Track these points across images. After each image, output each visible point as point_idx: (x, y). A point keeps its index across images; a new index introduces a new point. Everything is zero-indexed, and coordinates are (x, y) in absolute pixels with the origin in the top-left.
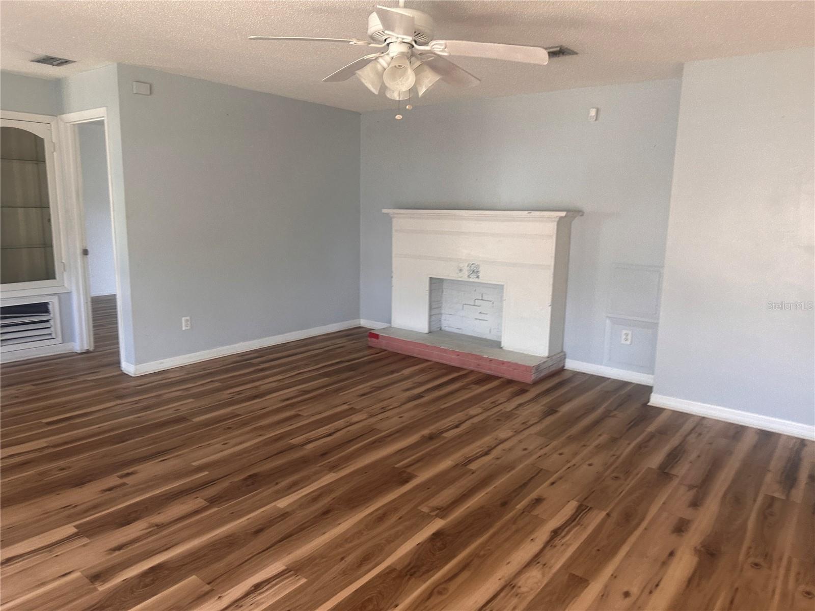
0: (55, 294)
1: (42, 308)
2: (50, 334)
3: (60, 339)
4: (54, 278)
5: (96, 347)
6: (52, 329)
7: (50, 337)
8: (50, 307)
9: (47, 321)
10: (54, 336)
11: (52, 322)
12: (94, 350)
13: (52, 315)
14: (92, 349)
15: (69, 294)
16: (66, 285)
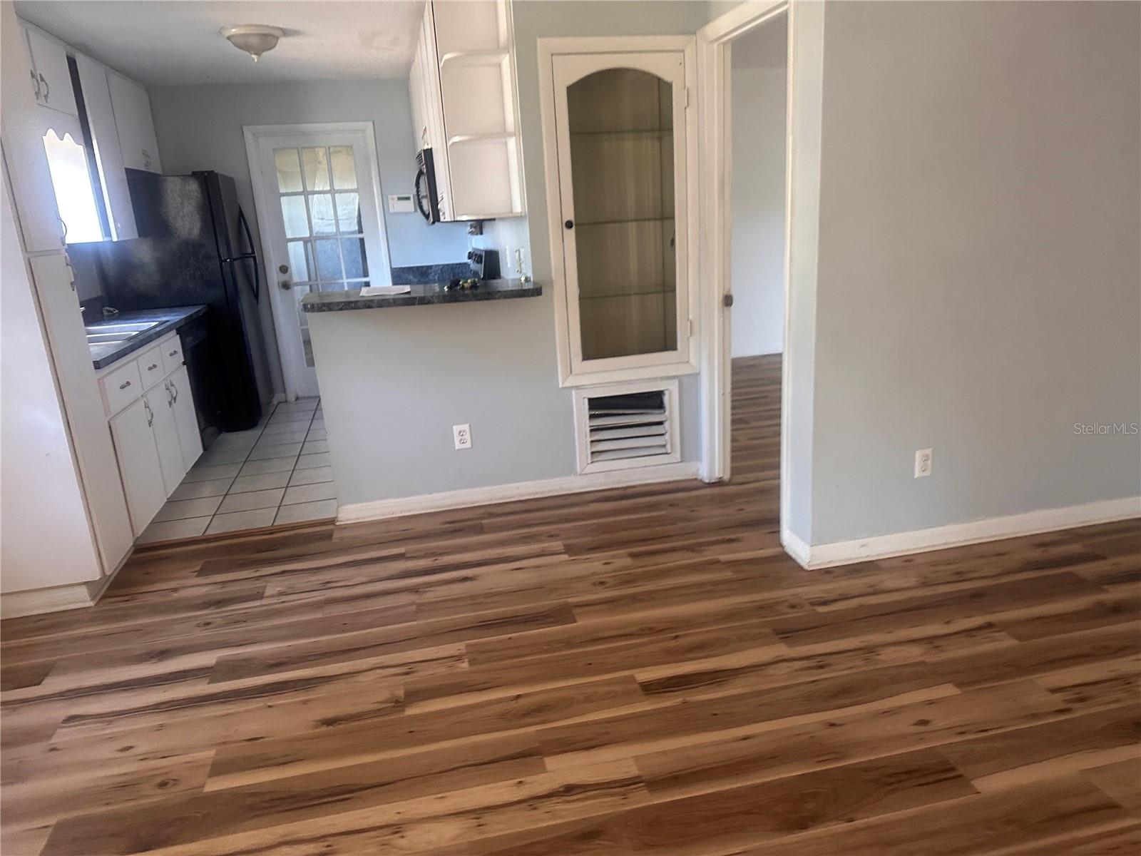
0: (674, 377)
1: (653, 401)
2: (664, 446)
3: (677, 455)
4: (675, 348)
5: (734, 471)
6: (667, 437)
7: (663, 451)
8: (666, 399)
9: (660, 423)
10: (669, 449)
11: (666, 425)
12: (731, 480)
13: (667, 413)
14: (727, 477)
15: (696, 376)
16: (692, 361)
